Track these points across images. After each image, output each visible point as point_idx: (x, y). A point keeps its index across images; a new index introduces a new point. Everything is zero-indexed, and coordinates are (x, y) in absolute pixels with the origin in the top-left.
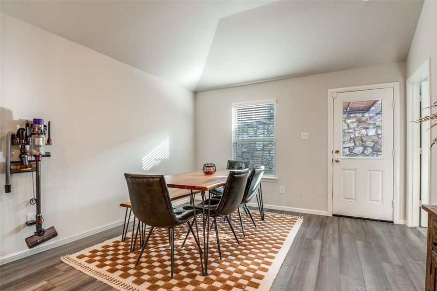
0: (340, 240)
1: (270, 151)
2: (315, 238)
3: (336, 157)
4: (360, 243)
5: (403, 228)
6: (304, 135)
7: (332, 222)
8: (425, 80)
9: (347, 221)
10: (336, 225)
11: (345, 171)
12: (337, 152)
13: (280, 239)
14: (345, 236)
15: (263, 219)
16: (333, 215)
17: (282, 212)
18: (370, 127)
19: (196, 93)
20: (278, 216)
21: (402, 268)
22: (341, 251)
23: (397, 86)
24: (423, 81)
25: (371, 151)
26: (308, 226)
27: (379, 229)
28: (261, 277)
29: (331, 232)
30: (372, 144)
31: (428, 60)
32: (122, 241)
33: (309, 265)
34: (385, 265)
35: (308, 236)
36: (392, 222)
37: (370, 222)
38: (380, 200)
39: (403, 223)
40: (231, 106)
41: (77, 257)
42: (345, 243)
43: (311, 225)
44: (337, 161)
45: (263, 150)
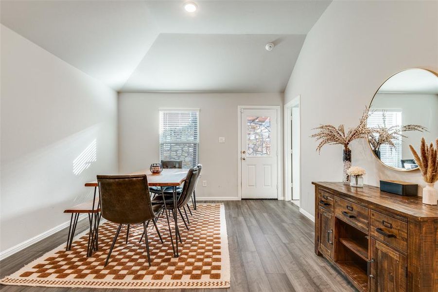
0: (253, 214)
1: (177, 151)
2: (238, 216)
3: (243, 156)
4: (265, 215)
5: (283, 202)
6: (221, 139)
7: (242, 204)
8: (296, 106)
9: (252, 202)
10: (246, 206)
11: (249, 166)
12: (244, 152)
13: (216, 221)
14: (255, 212)
15: (195, 209)
16: (242, 199)
17: (205, 202)
18: (251, 133)
19: (119, 93)
20: (205, 205)
21: (293, 224)
22: (257, 221)
23: (279, 108)
24: (294, 107)
25: (252, 151)
26: (229, 209)
27: (272, 205)
28: (219, 248)
29: (246, 211)
30: (253, 146)
31: (299, 96)
32: (67, 250)
33: (244, 234)
34: (284, 224)
35: (233, 216)
36: (277, 199)
37: (264, 201)
38: (270, 185)
39: (283, 199)
40: (159, 110)
41: (22, 276)
42: (258, 216)
43: (231, 208)
44: (244, 159)
45: (170, 150)
